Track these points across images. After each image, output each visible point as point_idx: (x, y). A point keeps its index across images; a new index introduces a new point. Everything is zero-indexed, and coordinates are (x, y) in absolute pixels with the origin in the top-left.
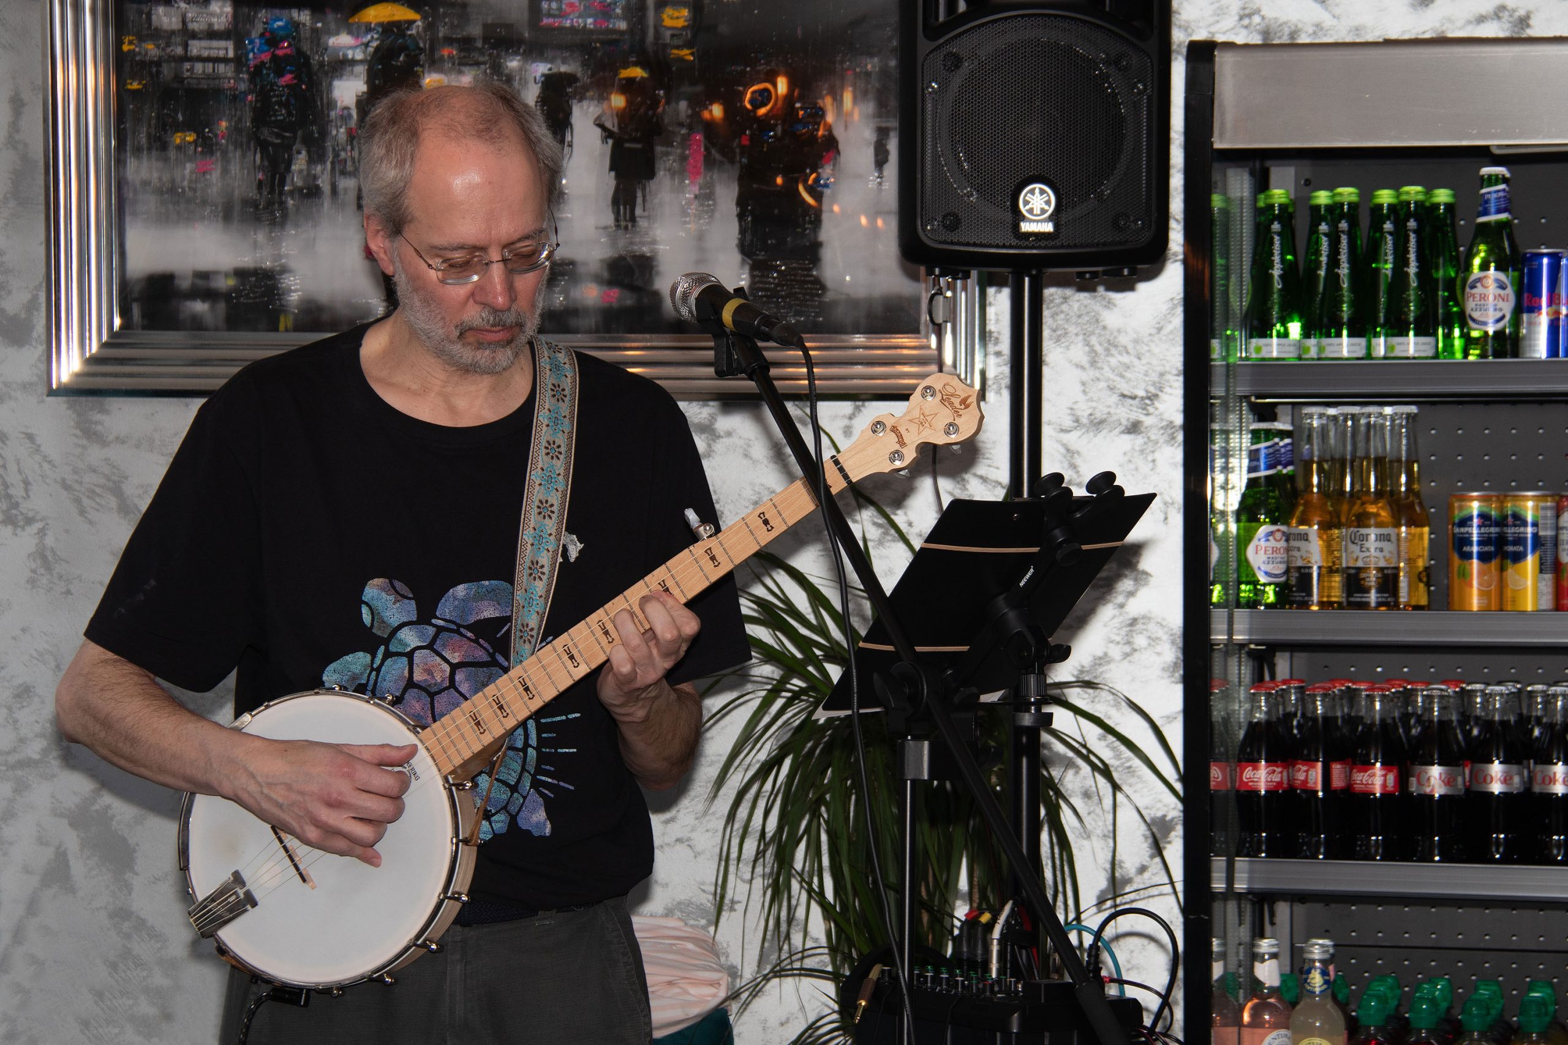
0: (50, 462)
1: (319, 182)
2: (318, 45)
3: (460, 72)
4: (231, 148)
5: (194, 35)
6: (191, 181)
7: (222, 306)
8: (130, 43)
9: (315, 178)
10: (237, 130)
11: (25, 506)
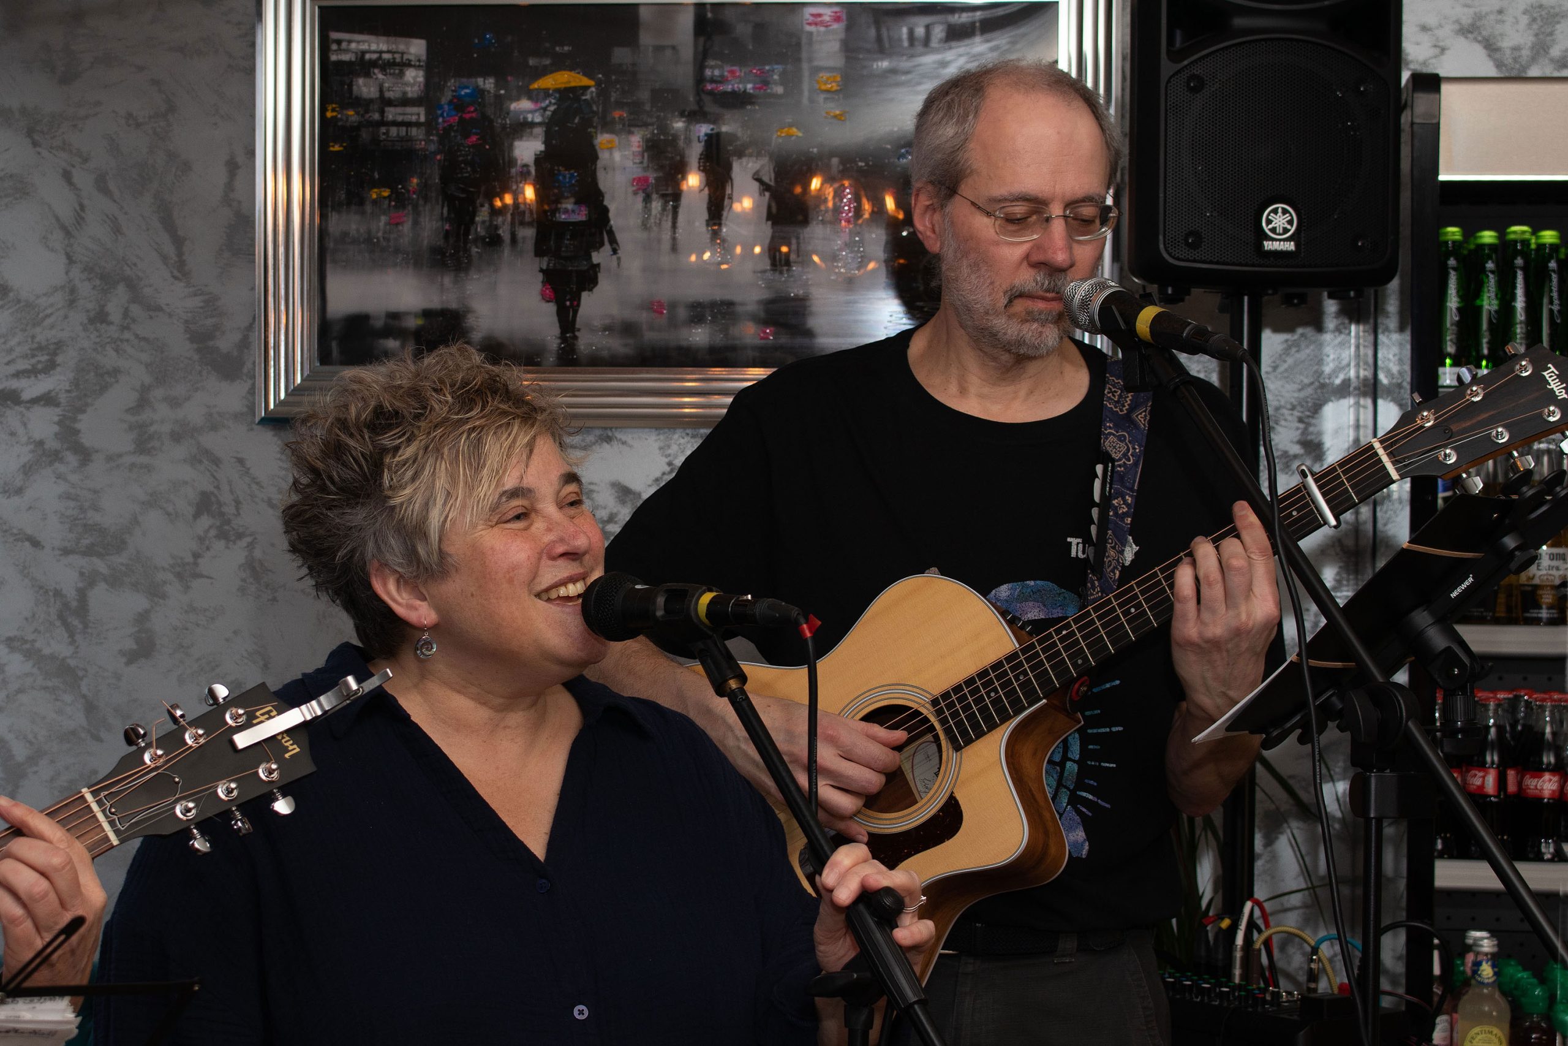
0: (257, 483)
1: (500, 232)
2: (501, 110)
3: (631, 133)
4: (421, 202)
5: (390, 103)
6: (385, 232)
7: (409, 342)
8: (333, 110)
9: (497, 228)
10: (425, 187)
11: (236, 523)
